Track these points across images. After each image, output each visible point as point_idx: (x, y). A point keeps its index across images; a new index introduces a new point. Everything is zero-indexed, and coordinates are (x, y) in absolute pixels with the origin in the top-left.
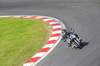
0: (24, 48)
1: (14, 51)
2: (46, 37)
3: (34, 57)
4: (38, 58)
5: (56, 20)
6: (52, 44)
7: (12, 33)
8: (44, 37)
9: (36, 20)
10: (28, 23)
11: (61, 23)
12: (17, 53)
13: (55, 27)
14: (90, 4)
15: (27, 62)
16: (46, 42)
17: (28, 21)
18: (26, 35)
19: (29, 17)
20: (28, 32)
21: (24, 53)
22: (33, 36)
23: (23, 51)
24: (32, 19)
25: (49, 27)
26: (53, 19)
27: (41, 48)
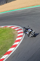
0: (2, 46)
5: (19, 27)
6: (18, 42)
8: (13, 38)
9: (7, 28)
10: (2, 31)
11: (22, 28)
13: (19, 32)
14: (39, 15)
15: (5, 55)
17: (2, 29)
18: (2, 38)
19: (2, 27)
20: (3, 36)
22: (6, 38)
23: (2, 48)
24: (4, 28)
25: (15, 32)
26: (17, 26)
27: (12, 45)
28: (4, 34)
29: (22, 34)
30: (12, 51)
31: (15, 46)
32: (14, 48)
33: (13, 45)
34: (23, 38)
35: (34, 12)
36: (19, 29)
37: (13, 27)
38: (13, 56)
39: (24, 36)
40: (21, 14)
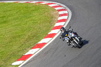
0: (29, 34)
1: (19, 36)
2: (52, 22)
3: (39, 43)
4: (44, 44)
7: (17, 18)
10: (33, 8)
12: (22, 38)
13: (61, 13)
15: (33, 48)
16: (52, 27)
17: (34, 6)
18: (32, 20)
19: (34, 2)
20: (34, 18)
22: (39, 22)
23: (29, 37)
24: (37, 4)
25: (55, 13)
27: (47, 34)
28: (35, 13)
30: (46, 43)
31: (52, 36)
34: (67, 24)
36: (61, 8)
37: (52, 4)
38: (47, 52)
39: (68, 21)
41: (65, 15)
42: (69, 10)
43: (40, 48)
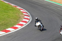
0: (3, 22)
2: (18, 20)
3: (7, 29)
4: (9, 31)
5: (28, 13)
6: (20, 26)
8: (17, 20)
9: (16, 9)
10: (11, 8)
11: (30, 16)
13: (26, 17)
14: (51, 11)
15: (2, 31)
16: (17, 23)
17: (12, 7)
18: (7, 15)
19: (13, 5)
20: (9, 14)
21: (2, 25)
22: (11, 17)
23: (2, 24)
24: (14, 7)
25: (22, 16)
27: (13, 26)
28: (11, 12)
29: (27, 21)
30: (11, 31)
31: (16, 28)
32: (14, 29)
33: (15, 26)
34: (27, 25)
35: (49, 7)
37: (23, 10)
38: (9, 37)
39: (28, 23)
40: (36, 2)
41: (27, 19)
42: (31, 17)
43: (6, 32)
